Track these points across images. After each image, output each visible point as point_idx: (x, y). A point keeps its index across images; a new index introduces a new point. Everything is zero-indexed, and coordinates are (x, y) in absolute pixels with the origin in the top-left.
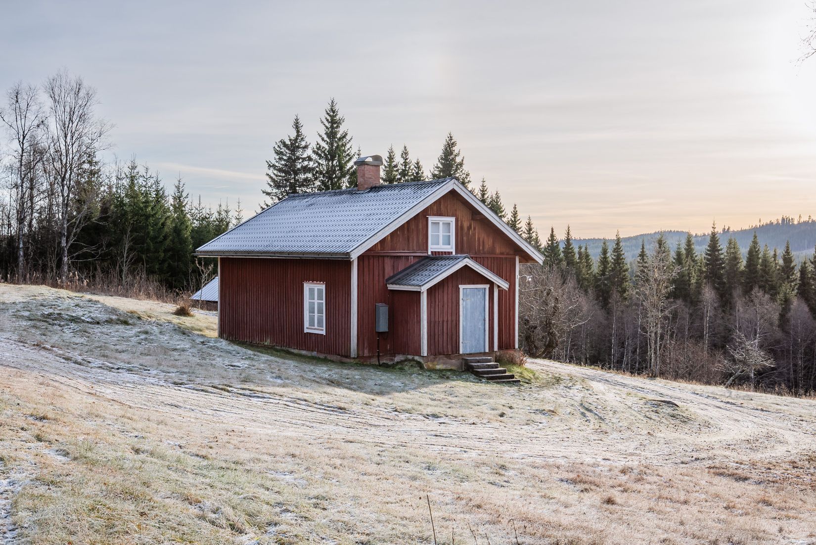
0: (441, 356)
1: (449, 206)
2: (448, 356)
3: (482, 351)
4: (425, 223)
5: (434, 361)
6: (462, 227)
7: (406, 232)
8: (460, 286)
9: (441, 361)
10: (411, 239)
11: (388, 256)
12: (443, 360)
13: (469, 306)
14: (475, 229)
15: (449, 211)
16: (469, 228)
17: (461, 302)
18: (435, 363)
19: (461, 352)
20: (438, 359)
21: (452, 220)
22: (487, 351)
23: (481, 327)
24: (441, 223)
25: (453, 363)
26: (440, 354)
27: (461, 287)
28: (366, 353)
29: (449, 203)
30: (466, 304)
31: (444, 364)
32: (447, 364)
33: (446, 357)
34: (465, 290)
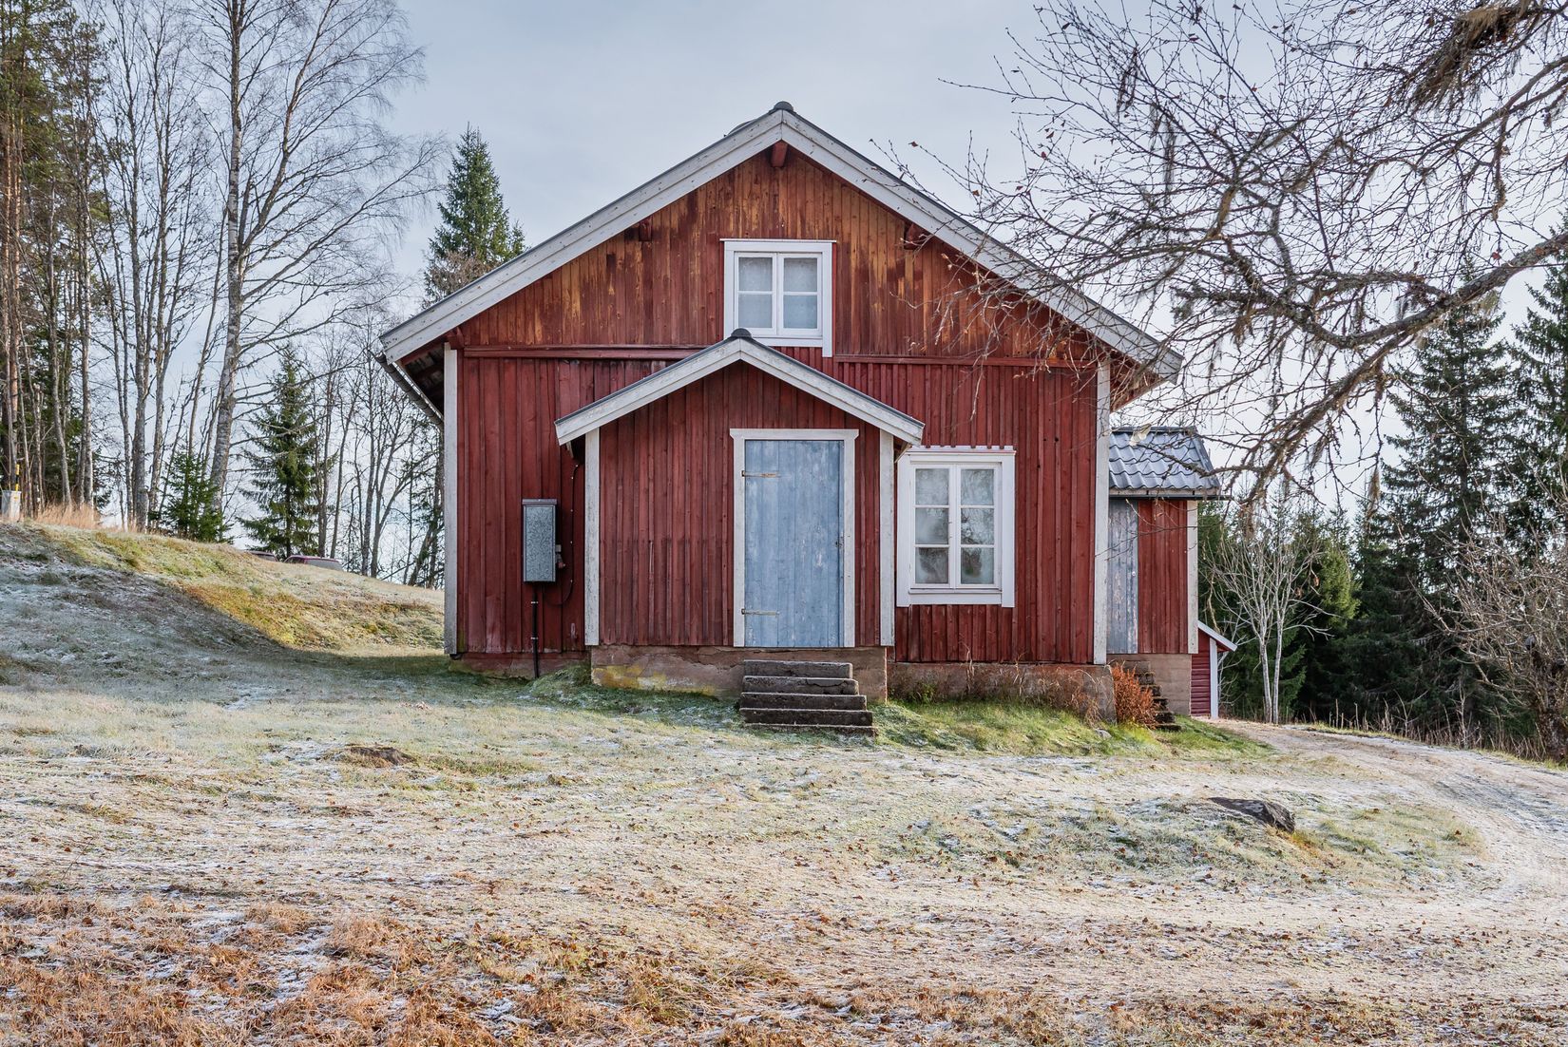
0: (659, 650)
1: (810, 207)
2: (688, 651)
3: (832, 643)
4: (713, 258)
5: (629, 664)
6: (865, 274)
7: (639, 289)
8: (734, 432)
9: (661, 665)
10: (657, 311)
11: (570, 360)
12: (666, 661)
13: (772, 499)
14: (918, 276)
15: (809, 218)
16: (896, 274)
17: (739, 482)
18: (636, 669)
19: (739, 641)
20: (645, 658)
21: (822, 250)
22: (849, 641)
23: (828, 568)
24: (778, 263)
25: (708, 675)
26: (653, 642)
27: (739, 435)
28: (493, 644)
29: (810, 196)
30: (761, 490)
31: (670, 674)
32: (682, 675)
33: (678, 655)
34: (756, 448)
